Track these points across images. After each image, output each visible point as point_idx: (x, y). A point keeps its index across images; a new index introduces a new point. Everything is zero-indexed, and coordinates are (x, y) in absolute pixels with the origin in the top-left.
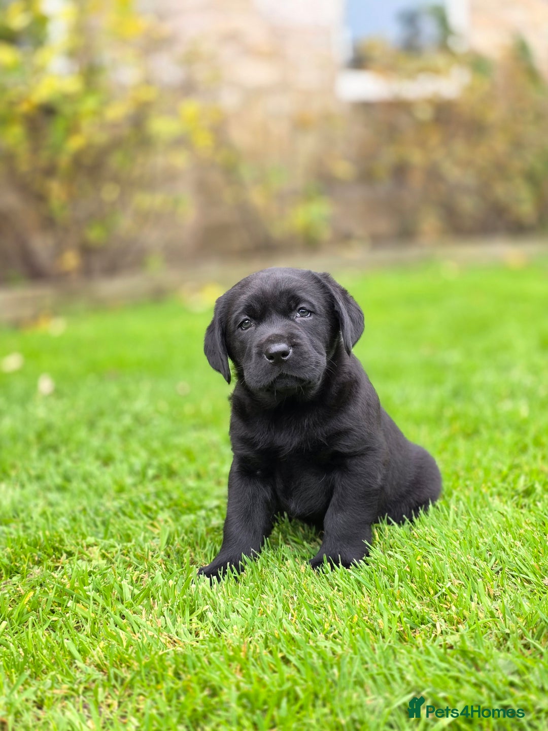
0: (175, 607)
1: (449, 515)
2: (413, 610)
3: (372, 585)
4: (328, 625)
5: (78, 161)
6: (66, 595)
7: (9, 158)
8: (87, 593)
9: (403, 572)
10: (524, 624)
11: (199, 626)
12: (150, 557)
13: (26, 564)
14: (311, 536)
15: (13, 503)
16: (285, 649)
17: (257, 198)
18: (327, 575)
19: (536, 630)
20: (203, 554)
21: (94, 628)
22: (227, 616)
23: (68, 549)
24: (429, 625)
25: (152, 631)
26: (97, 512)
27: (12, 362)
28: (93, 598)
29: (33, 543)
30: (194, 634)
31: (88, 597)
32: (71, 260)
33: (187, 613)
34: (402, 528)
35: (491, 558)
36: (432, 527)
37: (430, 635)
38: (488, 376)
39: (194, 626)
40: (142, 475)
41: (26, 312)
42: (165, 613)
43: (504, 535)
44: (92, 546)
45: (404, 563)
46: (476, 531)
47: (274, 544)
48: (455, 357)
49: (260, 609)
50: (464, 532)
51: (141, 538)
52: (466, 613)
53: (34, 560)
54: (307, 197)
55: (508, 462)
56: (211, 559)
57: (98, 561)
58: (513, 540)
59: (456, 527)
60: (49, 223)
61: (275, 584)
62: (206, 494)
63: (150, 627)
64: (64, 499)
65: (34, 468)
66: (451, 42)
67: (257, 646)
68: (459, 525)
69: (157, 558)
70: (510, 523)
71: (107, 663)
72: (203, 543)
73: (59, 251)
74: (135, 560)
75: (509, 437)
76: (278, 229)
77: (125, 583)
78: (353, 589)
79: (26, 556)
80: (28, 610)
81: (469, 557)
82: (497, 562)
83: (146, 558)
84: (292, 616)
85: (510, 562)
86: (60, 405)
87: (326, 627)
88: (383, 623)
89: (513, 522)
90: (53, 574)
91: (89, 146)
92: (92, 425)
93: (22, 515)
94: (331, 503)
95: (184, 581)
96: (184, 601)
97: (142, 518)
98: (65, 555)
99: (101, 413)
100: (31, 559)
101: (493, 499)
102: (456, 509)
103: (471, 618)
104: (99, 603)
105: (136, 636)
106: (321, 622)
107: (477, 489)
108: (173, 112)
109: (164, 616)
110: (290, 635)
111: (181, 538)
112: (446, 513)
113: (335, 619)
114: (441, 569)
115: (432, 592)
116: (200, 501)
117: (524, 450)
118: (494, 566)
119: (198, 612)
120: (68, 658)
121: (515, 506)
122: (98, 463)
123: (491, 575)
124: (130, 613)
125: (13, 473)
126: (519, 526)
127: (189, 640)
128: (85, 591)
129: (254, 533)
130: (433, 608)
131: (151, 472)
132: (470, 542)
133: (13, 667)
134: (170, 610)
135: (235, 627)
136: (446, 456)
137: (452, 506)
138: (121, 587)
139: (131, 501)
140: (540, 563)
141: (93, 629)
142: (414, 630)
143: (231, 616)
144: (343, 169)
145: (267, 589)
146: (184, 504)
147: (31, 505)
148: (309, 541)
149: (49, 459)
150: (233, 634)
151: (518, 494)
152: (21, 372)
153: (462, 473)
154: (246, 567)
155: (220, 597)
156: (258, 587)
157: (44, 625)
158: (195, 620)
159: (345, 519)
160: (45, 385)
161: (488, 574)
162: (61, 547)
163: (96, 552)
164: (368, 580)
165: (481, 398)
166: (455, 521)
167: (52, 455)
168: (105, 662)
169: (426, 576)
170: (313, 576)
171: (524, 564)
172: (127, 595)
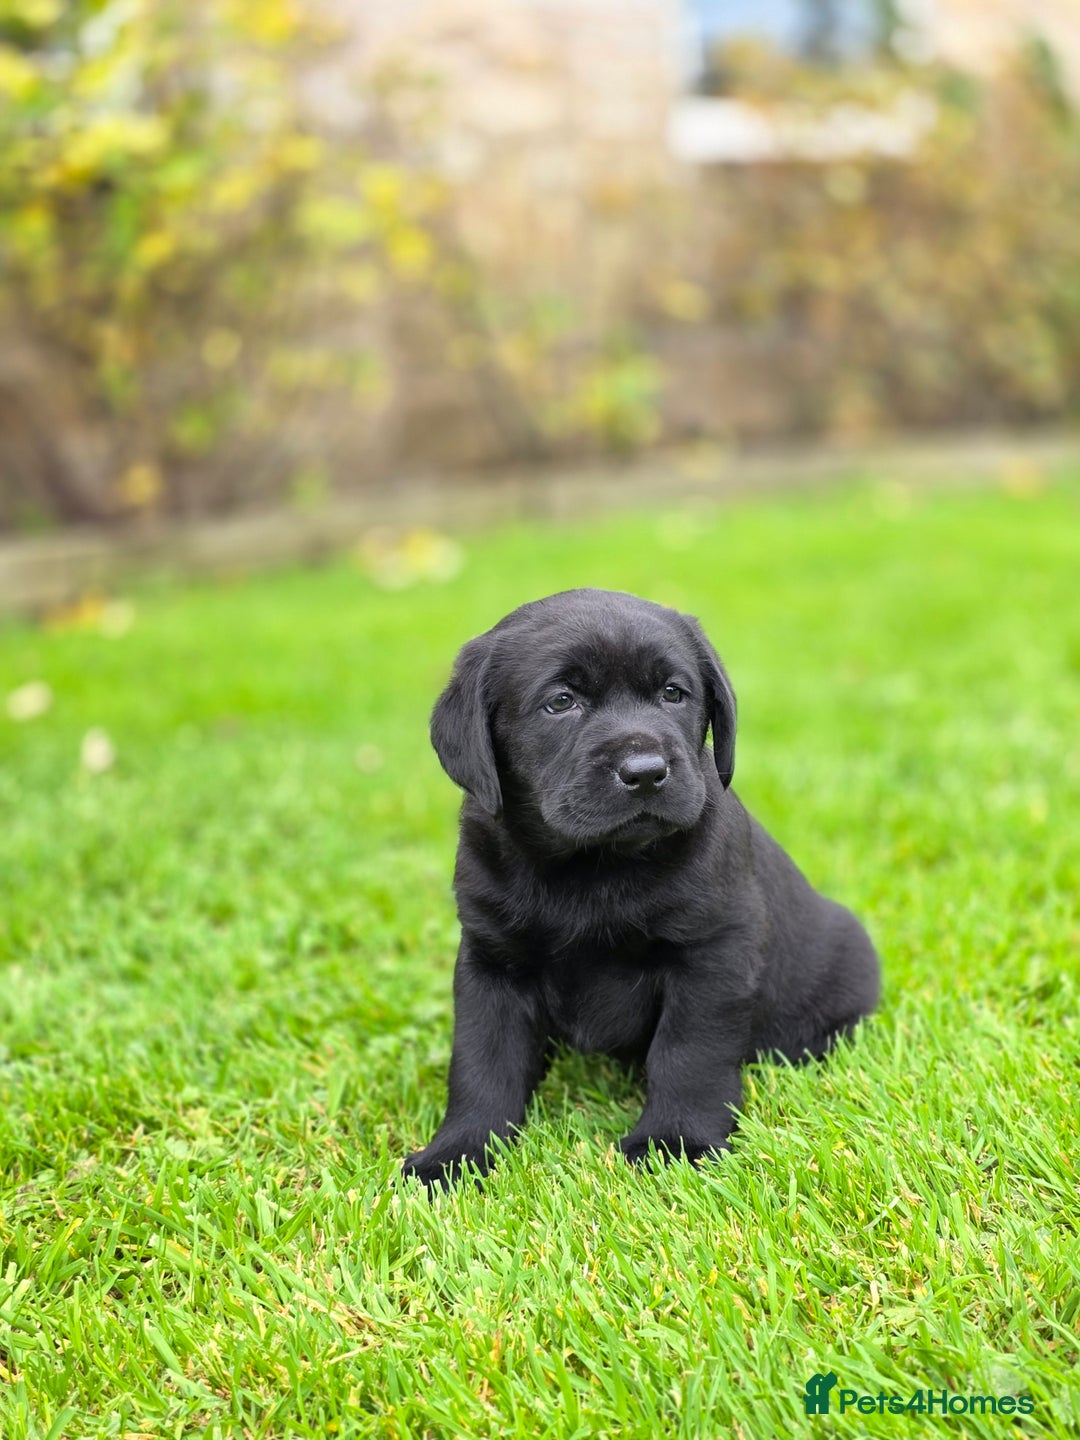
0: (361, 1248)
1: (893, 1043)
2: (825, 1255)
3: (745, 1202)
4: (661, 1288)
5: (157, 287)
6: (144, 1221)
7: (19, 277)
8: (186, 1217)
9: (805, 1173)
10: (1040, 1288)
11: (407, 1287)
12: (309, 1132)
13: (66, 1149)
14: (625, 1087)
15: (36, 1009)
16: (577, 1341)
17: (512, 355)
18: (657, 1178)
19: (1065, 1300)
20: (413, 1124)
21: (202, 1293)
22: (462, 1267)
23: (147, 1111)
24: (857, 1287)
25: (315, 1299)
26: (202, 1031)
27: (29, 701)
28: (199, 1227)
29: (77, 1104)
30: (397, 1304)
31: (190, 1225)
32: (142, 483)
33: (385, 1260)
34: (801, 1071)
35: (976, 1140)
36: (860, 1071)
37: (857, 1307)
38: (967, 734)
39: (398, 1288)
40: (288, 949)
41: (54, 589)
42: (341, 1262)
43: (1002, 1090)
44: (195, 1107)
45: (808, 1151)
46: (946, 1081)
47: (552, 1106)
48: (901, 689)
49: (526, 1253)
50: (923, 1079)
51: (291, 1091)
52: (929, 1261)
53: (79, 1138)
54: (611, 355)
55: (1008, 922)
56: (428, 1134)
57: (207, 1138)
58: (1018, 1102)
59: (907, 1070)
60: (98, 409)
61: (556, 1199)
62: (416, 987)
63: (311, 1290)
64: (137, 998)
65: (76, 933)
66: (900, 40)
67: (523, 1337)
68: (914, 1068)
69: (322, 1133)
70: (1012, 1064)
71: (229, 1372)
72: (411, 1102)
73: (119, 464)
74: (280, 1137)
75: (1009, 868)
76: (556, 419)
77: (261, 1196)
78: (708, 1211)
79: (65, 1133)
80: (70, 1255)
81: (934, 1137)
82: (987, 1148)
83: (302, 1134)
84: (591, 1268)
85: (1012, 1149)
86: (127, 794)
87: (656, 1293)
88: (767, 1285)
89: (1017, 1061)
90: (118, 1169)
91: (180, 257)
92: (188, 836)
93: (56, 1037)
94: (660, 1027)
95: (376, 1188)
96: (378, 1235)
97: (292, 1046)
98: (141, 1127)
99: (207, 811)
100: (74, 1137)
101: (980, 1007)
102: (907, 1030)
103: (938, 1271)
104: (211, 1238)
105: (285, 1311)
106: (647, 1282)
107: (948, 988)
108: (348, 190)
109: (339, 1266)
110: (586, 1312)
111: (369, 1091)
112: (888, 1039)
113: (673, 1274)
114: (879, 1164)
115: (862, 1215)
116: (406, 1004)
117: (1037, 897)
118: (981, 1157)
119: (406, 1258)
120: (152, 1362)
121: (1022, 1022)
122: (202, 921)
123: (975, 1176)
124: (272, 1260)
125: (35, 944)
126: (1030, 1072)
127: (389, 1316)
128: (183, 1213)
129: (509, 1083)
130: (864, 1250)
131: (307, 940)
132: (935, 1102)
133: (44, 1387)
134: (351, 1253)
135: (478, 1291)
136: (887, 909)
137: (900, 1025)
138: (253, 1203)
139: (267, 1006)
140: (1071, 1152)
141: (199, 1294)
142: (828, 1298)
143: (470, 1268)
144: (684, 299)
145: (540, 1208)
146: (374, 1013)
147: (72, 1013)
148: (619, 1096)
149: (105, 910)
150: (474, 1308)
151: (1028, 996)
152: (47, 720)
153: (918, 947)
154: (498, 1157)
155: (448, 1228)
156: (523, 1206)
157: (102, 1284)
158: (399, 1275)
159: (687, 1059)
160: (96, 751)
161: (971, 1175)
162: (131, 1108)
163: (201, 1119)
164: (737, 1190)
165: (953, 782)
166: (905, 1059)
167: (112, 903)
168: (225, 1372)
169: (849, 1181)
170: (629, 1178)
171: (1039, 1154)
172: (266, 1222)
